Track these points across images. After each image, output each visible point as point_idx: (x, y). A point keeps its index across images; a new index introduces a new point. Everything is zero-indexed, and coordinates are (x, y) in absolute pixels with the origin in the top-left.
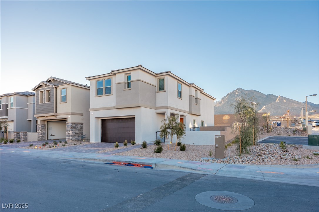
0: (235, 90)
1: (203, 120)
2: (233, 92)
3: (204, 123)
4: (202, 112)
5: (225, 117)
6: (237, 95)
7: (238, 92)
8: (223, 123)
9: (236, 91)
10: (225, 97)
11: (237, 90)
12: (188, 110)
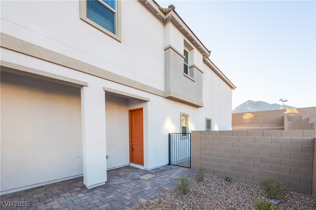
0: (245, 102)
1: (209, 117)
2: (244, 103)
3: (213, 123)
4: (205, 101)
5: (246, 115)
6: (247, 105)
7: (248, 103)
8: (243, 124)
9: (247, 103)
10: (238, 107)
11: (248, 101)
12: (161, 87)
